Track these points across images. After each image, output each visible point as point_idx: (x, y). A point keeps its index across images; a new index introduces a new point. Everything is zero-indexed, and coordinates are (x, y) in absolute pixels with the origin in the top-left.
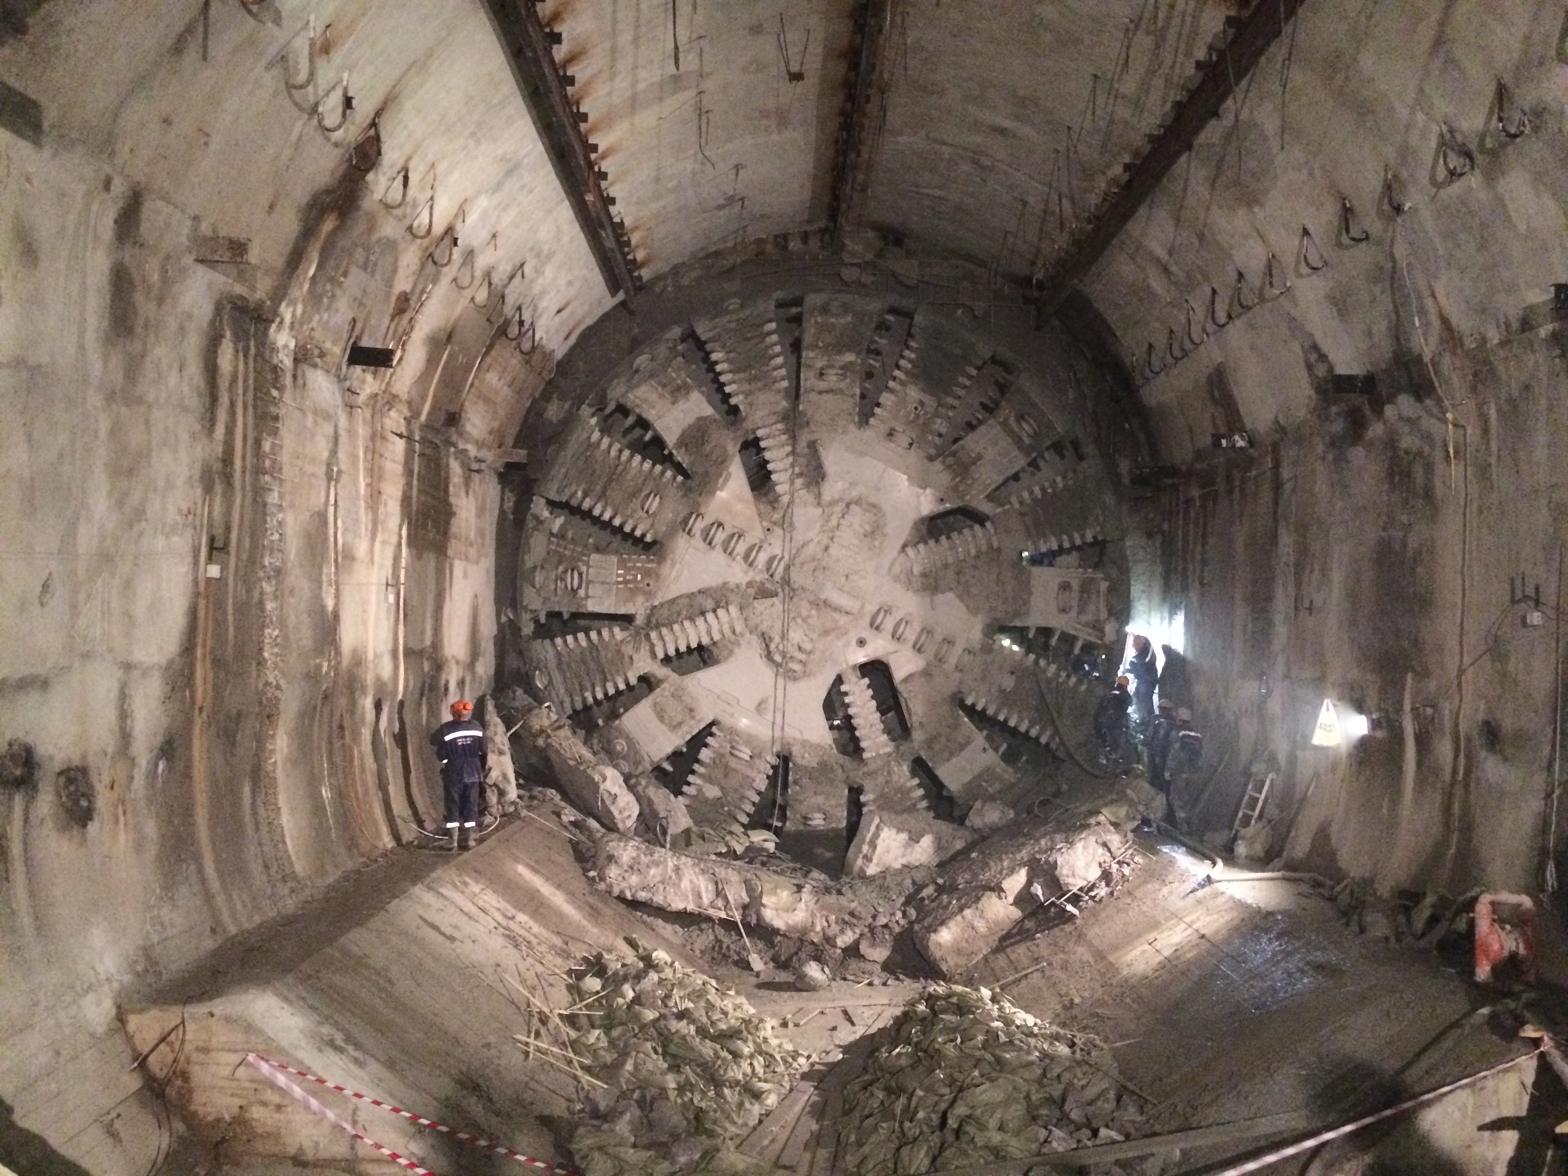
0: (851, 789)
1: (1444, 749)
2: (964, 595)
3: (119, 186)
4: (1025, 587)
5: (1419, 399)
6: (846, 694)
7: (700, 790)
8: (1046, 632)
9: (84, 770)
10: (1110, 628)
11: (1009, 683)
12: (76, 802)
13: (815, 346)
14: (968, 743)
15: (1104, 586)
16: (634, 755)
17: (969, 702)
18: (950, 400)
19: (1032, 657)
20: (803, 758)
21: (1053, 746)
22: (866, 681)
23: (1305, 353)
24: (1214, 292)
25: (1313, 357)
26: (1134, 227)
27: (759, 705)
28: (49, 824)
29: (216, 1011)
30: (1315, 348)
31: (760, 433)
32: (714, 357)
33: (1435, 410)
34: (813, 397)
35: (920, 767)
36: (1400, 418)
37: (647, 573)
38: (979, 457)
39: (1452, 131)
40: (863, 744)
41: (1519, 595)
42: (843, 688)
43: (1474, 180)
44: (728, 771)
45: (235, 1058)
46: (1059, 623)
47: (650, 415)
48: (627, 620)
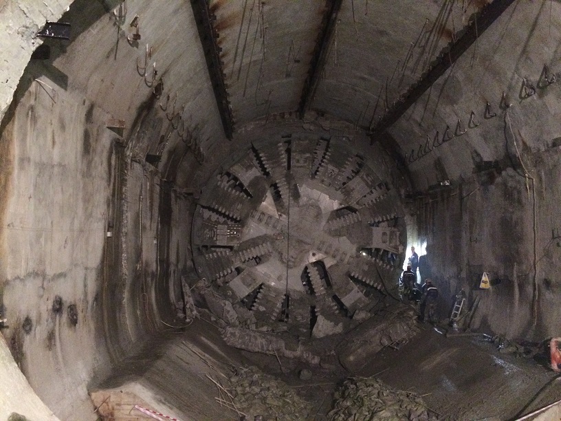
0: (311, 307)
1: (530, 289)
2: (350, 237)
3: (87, 103)
4: (371, 233)
5: (515, 169)
6: (309, 273)
7: (258, 309)
8: (378, 250)
9: (75, 305)
10: (400, 248)
11: (366, 268)
12: (73, 317)
13: (295, 151)
14: (352, 290)
15: (398, 234)
16: (234, 296)
17: (352, 275)
18: (343, 169)
19: (374, 259)
20: (294, 296)
21: (382, 290)
22: (316, 268)
23: (472, 153)
24: (438, 132)
25: (475, 155)
26: (409, 111)
27: (279, 277)
28: (66, 325)
29: (123, 390)
30: (476, 152)
31: (277, 181)
32: (261, 155)
33: (521, 173)
34: (296, 169)
35: (335, 298)
36: (508, 175)
37: (238, 231)
38: (354, 189)
39: (527, 81)
40: (315, 291)
41: (555, 236)
42: (308, 271)
43: (535, 97)
44: (268, 301)
45: (130, 407)
46: (383, 247)
47: (239, 176)
48: (231, 248)
